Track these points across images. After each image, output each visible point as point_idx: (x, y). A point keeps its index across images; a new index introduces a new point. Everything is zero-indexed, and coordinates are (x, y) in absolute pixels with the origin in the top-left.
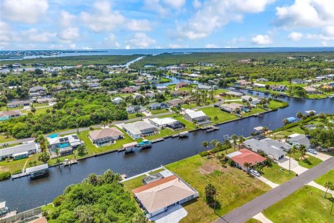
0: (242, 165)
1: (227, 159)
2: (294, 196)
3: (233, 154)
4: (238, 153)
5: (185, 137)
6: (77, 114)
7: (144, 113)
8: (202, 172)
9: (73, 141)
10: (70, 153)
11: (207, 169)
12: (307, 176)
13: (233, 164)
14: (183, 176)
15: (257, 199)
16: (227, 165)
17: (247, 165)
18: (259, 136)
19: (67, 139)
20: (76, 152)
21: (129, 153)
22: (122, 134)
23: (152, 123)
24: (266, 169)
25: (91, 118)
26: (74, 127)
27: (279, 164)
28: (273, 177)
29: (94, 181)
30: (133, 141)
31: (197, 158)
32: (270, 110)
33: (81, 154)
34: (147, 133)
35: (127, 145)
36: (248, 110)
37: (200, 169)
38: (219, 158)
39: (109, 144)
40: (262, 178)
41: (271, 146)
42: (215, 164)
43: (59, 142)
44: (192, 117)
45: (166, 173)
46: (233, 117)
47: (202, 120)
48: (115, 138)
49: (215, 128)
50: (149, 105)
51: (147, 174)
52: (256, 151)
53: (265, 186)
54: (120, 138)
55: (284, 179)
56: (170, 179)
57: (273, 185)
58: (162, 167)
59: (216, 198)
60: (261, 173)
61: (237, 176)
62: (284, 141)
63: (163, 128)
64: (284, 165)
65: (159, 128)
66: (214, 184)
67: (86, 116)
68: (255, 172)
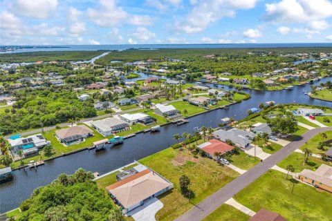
0: (212, 155)
1: (198, 150)
2: (260, 180)
3: (204, 145)
4: (207, 144)
5: (156, 131)
6: (41, 113)
7: (114, 109)
8: (175, 164)
9: (38, 142)
10: (35, 154)
11: (180, 160)
12: (271, 161)
13: (204, 155)
14: (157, 170)
15: (228, 185)
16: (198, 155)
17: (217, 154)
18: (226, 126)
19: (30, 140)
20: (42, 153)
21: (100, 151)
22: (91, 131)
23: (122, 118)
24: (234, 157)
25: (57, 117)
26: (37, 126)
27: (246, 152)
28: (241, 164)
29: (64, 181)
30: (104, 138)
31: (170, 151)
32: (235, 102)
33: (48, 154)
34: (118, 129)
35: (97, 143)
36: (215, 103)
37: (173, 161)
38: (190, 149)
39: (78, 143)
40: (231, 166)
41: (238, 135)
42: (187, 156)
43: (22, 143)
44: (163, 112)
45: (140, 168)
46: (201, 110)
47: (172, 113)
48: (84, 136)
49: (185, 121)
50: (118, 101)
51: (120, 170)
52: (224, 141)
53: (235, 172)
54: (90, 136)
55: (251, 165)
56: (144, 173)
57: (242, 172)
58: (135, 162)
59: (190, 187)
60: (230, 161)
61: (208, 165)
62: (248, 130)
63: (134, 124)
64: (250, 152)
65: (131, 124)
66: (187, 174)
67: (53, 115)
68: (224, 161)
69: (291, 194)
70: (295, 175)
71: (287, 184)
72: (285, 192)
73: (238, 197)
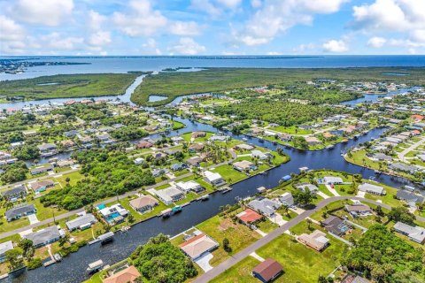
0: (246, 222)
1: (237, 218)
2: (274, 240)
3: (241, 214)
4: (244, 213)
5: (206, 199)
6: (112, 183)
7: (168, 175)
8: (220, 229)
9: (122, 211)
10: (122, 221)
11: (223, 226)
12: (285, 227)
13: (241, 222)
14: (208, 233)
15: (254, 243)
16: (237, 222)
17: (249, 222)
18: (260, 195)
19: (115, 209)
20: (127, 220)
21: (166, 217)
22: (157, 201)
23: (177, 187)
24: (261, 224)
25: (125, 185)
26: (112, 195)
27: (271, 219)
28: (265, 229)
30: (168, 207)
31: (217, 218)
32: (274, 166)
33: (131, 221)
34: (177, 198)
35: (164, 212)
36: (256, 168)
37: (219, 227)
38: (231, 217)
39: (149, 211)
40: (258, 231)
41: (264, 205)
42: (229, 223)
43: (109, 213)
44: (211, 180)
45: (198, 232)
46: (243, 176)
47: (219, 181)
48: (152, 205)
49: (229, 189)
50: (172, 166)
51: (183, 233)
52: (256, 209)
53: (259, 235)
54: (156, 205)
55: (271, 230)
56: (201, 236)
57: (264, 234)
58: (193, 228)
59: (230, 246)
60: (258, 227)
61: (242, 230)
62: (277, 199)
63: (188, 193)
64: (272, 220)
65: (185, 193)
66: (227, 237)
67: (121, 185)
68: (254, 227)
69: (290, 250)
70: (296, 237)
71: (289, 243)
72: (287, 248)
73: (258, 252)
